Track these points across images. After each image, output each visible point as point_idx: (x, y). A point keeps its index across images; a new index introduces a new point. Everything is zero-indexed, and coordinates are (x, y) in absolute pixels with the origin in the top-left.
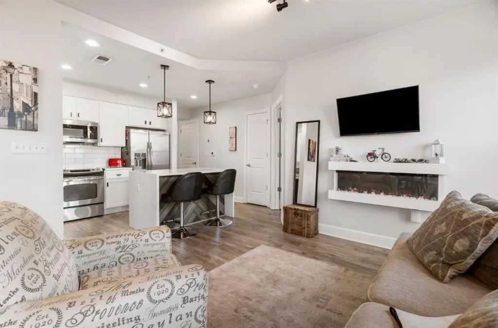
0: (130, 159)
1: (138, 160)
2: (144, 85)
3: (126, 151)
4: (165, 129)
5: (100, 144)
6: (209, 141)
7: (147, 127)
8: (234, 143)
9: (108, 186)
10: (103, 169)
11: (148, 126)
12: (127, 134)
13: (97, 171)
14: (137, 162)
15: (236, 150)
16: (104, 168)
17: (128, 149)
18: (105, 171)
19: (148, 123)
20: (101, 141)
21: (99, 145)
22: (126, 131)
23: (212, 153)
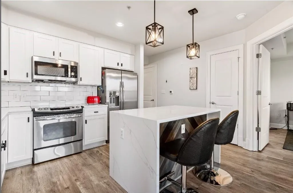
0: (106, 97)
1: (112, 98)
2: (120, 25)
3: (101, 89)
4: (133, 71)
5: (80, 83)
6: (166, 82)
7: (119, 69)
8: (195, 82)
9: (86, 123)
10: (82, 107)
11: (119, 67)
12: (103, 74)
13: (77, 109)
14: (111, 99)
15: (197, 89)
16: (83, 105)
17: (104, 88)
18: (84, 109)
19: (120, 65)
20: (81, 80)
21: (78, 84)
22: (102, 71)
23: (171, 92)
